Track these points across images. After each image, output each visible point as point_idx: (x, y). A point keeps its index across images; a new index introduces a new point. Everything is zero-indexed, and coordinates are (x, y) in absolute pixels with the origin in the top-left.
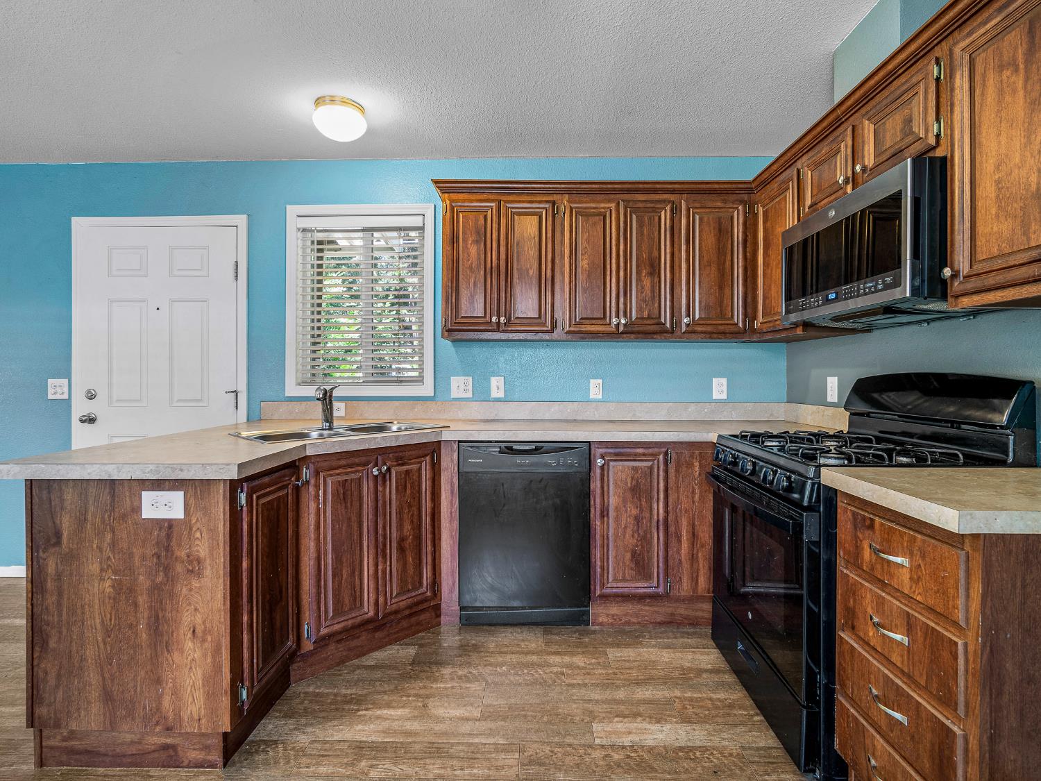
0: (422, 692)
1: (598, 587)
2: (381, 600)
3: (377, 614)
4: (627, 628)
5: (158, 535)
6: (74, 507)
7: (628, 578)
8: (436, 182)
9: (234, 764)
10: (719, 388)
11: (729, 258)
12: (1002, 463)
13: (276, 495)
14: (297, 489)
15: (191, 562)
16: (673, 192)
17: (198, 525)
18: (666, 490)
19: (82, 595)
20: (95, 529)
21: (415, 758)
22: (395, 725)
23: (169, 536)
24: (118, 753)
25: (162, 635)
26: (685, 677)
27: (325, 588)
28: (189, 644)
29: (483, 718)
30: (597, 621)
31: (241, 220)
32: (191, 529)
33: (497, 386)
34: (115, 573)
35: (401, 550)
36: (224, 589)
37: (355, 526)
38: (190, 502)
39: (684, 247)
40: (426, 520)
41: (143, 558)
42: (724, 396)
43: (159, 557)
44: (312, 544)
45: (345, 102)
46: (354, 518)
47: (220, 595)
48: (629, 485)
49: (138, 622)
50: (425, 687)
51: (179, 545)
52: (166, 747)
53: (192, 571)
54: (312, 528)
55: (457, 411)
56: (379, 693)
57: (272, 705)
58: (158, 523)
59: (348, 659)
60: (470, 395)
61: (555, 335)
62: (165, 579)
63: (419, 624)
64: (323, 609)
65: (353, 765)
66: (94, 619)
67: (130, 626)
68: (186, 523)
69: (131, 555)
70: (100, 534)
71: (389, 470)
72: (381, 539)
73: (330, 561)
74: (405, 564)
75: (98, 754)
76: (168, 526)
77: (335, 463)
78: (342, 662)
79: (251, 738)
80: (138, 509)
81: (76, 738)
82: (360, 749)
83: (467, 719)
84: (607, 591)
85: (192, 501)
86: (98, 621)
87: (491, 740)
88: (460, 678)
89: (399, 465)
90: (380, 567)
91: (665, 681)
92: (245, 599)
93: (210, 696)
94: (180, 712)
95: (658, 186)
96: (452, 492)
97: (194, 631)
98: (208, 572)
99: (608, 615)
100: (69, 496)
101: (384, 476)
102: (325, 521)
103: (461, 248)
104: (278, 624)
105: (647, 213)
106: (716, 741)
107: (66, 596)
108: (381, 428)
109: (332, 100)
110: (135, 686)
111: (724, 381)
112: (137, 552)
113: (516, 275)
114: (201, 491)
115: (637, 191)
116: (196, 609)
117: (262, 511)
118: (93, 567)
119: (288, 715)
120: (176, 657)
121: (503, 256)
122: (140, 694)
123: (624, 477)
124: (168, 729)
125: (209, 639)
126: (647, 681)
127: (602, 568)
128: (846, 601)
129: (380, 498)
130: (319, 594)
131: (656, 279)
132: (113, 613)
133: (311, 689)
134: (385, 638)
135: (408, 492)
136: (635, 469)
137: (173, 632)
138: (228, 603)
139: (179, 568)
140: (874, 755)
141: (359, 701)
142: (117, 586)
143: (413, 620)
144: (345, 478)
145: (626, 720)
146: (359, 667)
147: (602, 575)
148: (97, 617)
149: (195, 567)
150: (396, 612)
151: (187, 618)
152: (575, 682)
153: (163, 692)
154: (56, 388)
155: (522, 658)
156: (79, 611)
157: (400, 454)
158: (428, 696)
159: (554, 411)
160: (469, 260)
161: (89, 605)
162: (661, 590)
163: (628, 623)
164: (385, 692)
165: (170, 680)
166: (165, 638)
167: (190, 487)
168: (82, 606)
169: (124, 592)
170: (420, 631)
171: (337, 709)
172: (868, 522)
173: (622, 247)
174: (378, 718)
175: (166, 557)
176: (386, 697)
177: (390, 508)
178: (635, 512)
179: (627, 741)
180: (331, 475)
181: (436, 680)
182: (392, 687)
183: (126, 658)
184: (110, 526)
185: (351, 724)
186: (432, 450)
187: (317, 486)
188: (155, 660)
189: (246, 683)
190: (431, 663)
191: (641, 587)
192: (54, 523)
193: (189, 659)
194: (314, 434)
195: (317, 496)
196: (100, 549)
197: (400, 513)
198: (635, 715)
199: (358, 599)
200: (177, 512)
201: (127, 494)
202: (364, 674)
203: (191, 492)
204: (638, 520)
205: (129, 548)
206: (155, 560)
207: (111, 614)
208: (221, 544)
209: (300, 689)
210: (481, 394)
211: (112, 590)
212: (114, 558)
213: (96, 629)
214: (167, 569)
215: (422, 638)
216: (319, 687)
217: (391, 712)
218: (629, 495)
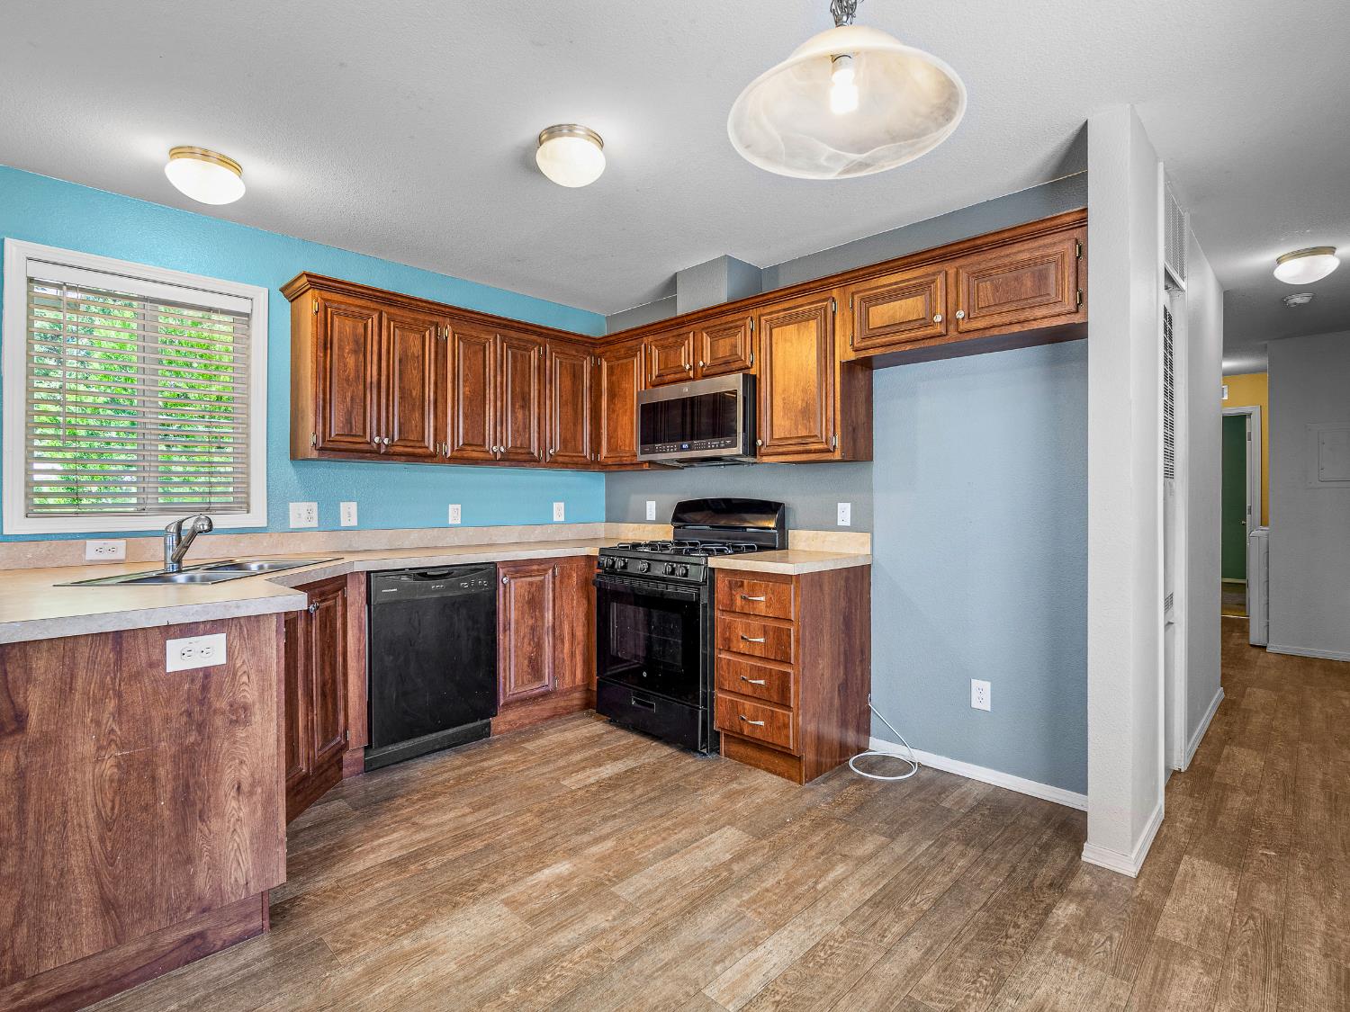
0: (397, 819)
1: (501, 697)
2: (311, 754)
3: (308, 768)
4: (523, 730)
5: (189, 689)
6: (50, 676)
7: (526, 682)
10: (558, 512)
11: (580, 400)
12: (773, 548)
15: (234, 712)
16: (540, 335)
17: (245, 668)
18: (554, 600)
19: (64, 788)
20: (89, 698)
23: (205, 688)
24: (117, 975)
25: (194, 804)
26: (593, 741)
28: (232, 804)
30: (497, 730)
32: (235, 674)
33: (349, 513)
34: (122, 747)
36: (278, 731)
38: (234, 644)
39: (548, 386)
40: (340, 661)
41: (167, 719)
42: (562, 519)
43: (189, 714)
45: (224, 161)
47: (272, 740)
48: (527, 599)
49: (157, 800)
50: (396, 816)
51: (219, 695)
52: (193, 937)
53: (237, 721)
55: (299, 544)
58: (190, 675)
60: (314, 524)
62: (199, 738)
63: (327, 780)
66: (85, 814)
67: (146, 808)
68: (229, 669)
69: (148, 721)
70: (97, 702)
72: (310, 685)
75: (80, 991)
76: (205, 676)
80: (162, 662)
81: (39, 987)
84: (509, 699)
85: (236, 643)
86: (91, 816)
89: (322, 601)
90: (310, 717)
91: (583, 747)
93: (261, 853)
94: (220, 885)
95: (529, 328)
96: (360, 628)
97: (239, 788)
98: (257, 718)
99: (505, 723)
103: (335, 357)
105: (519, 350)
106: (641, 761)
107: (33, 799)
110: (153, 879)
111: (562, 504)
112: (157, 715)
114: (248, 631)
115: (512, 328)
116: (242, 762)
118: (85, 748)
120: (215, 824)
121: (384, 372)
122: (161, 884)
123: (522, 592)
124: (203, 912)
125: (259, 790)
126: (571, 751)
127: (505, 678)
128: (723, 633)
131: (527, 413)
132: (117, 799)
135: (328, 631)
136: (531, 584)
137: (209, 797)
138: (283, 745)
139: (219, 721)
140: (744, 714)
142: (125, 763)
145: (580, 772)
147: (505, 685)
148: (90, 811)
149: (239, 715)
150: (321, 766)
151: (228, 776)
153: (195, 873)
156: (57, 812)
158: (408, 819)
159: (414, 538)
160: (345, 371)
161: (77, 801)
162: (550, 688)
163: (522, 725)
165: (206, 853)
166: (199, 806)
167: (233, 628)
168: (64, 804)
169: (134, 767)
170: (328, 789)
172: (739, 584)
173: (499, 379)
175: (201, 712)
177: (316, 650)
178: (531, 622)
179: (591, 781)
183: (138, 848)
184: (114, 690)
185: (360, 858)
188: (183, 835)
190: (376, 803)
191: (535, 688)
192: (12, 702)
193: (232, 822)
196: (98, 723)
197: (323, 654)
198: (584, 768)
200: (219, 658)
201: (142, 647)
203: (235, 632)
204: (533, 629)
205: (145, 712)
206: (184, 719)
207: (113, 801)
208: (274, 684)
210: (329, 522)
211: (116, 770)
212: (121, 730)
213: (87, 827)
214: (201, 727)
215: (336, 792)
218: (526, 607)
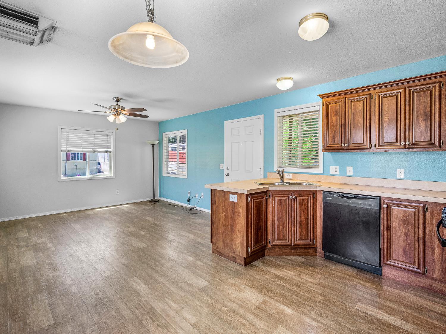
0: (301, 271)
1: (385, 260)
2: (293, 240)
3: (291, 243)
5: (232, 205)
6: (218, 196)
7: (401, 260)
8: (319, 96)
9: (247, 267)
13: (259, 200)
14: (266, 200)
15: (238, 213)
17: (240, 204)
18: (425, 224)
19: (219, 216)
20: (222, 202)
21: (291, 284)
22: (289, 275)
23: (234, 206)
24: (225, 255)
25: (233, 229)
26: (419, 309)
27: (275, 231)
28: (238, 233)
29: (317, 284)
30: (385, 275)
31: (262, 116)
32: (238, 205)
33: (349, 170)
34: (225, 212)
35: (300, 225)
37: (284, 214)
38: (238, 198)
40: (311, 217)
41: (230, 210)
44: (271, 216)
46: (284, 211)
48: (402, 218)
49: (229, 225)
50: (302, 270)
51: (236, 208)
52: (234, 257)
53: (239, 215)
54: (271, 212)
56: (288, 266)
57: (259, 259)
58: (232, 202)
59: (283, 255)
60: (338, 173)
61: (371, 150)
62: (234, 216)
63: (308, 252)
64: (274, 236)
65: (273, 278)
67: (227, 226)
68: (237, 203)
71: (296, 198)
72: (293, 220)
73: (276, 223)
74: (302, 230)
75: (222, 254)
76: (234, 203)
77: (278, 193)
78: (281, 255)
79: (252, 263)
80: (229, 198)
81: (218, 248)
82: (277, 276)
83: (312, 283)
84: (389, 262)
87: (317, 291)
88: (316, 272)
89: (300, 197)
90: (293, 229)
91: (405, 305)
92: (250, 226)
93: (242, 247)
94: (236, 249)
96: (321, 209)
97: (239, 230)
98: (242, 217)
99: (391, 274)
100: (218, 193)
101: (294, 199)
102: (275, 210)
103: (329, 118)
104: (260, 235)
106: (414, 332)
108: (300, 184)
109: (282, 79)
110: (228, 240)
112: (229, 208)
113: (352, 127)
114: (240, 196)
116: (239, 225)
117: (255, 203)
118: (221, 210)
119: (263, 262)
120: (236, 235)
121: (347, 120)
122: (229, 242)
123: (398, 214)
124: (234, 252)
125: (242, 233)
126: (396, 302)
129: (293, 206)
130: (273, 232)
132: (225, 222)
133: (270, 259)
134: (295, 253)
135: (303, 206)
136: (405, 211)
137: (235, 229)
139: (236, 214)
141: (282, 266)
142: (225, 215)
143: (306, 250)
144: (281, 198)
145: (374, 308)
146: (285, 258)
148: (222, 222)
150: (299, 245)
151: (238, 227)
152: (360, 289)
153: (233, 243)
154: (221, 166)
155: (343, 275)
157: (300, 193)
158: (302, 272)
159: (377, 182)
160: (332, 122)
162: (420, 271)
164: (290, 267)
165: (234, 241)
167: (238, 195)
168: (219, 219)
169: (226, 217)
171: (275, 266)
174: (285, 272)
175: (234, 211)
176: (289, 268)
177: (297, 210)
178: (404, 231)
179: (369, 313)
180: (277, 197)
181: (307, 270)
182: (292, 266)
183: (227, 233)
184: (224, 201)
185: (277, 270)
186: (314, 193)
187: (272, 200)
188: (232, 235)
189: (250, 247)
190: (308, 265)
191: (409, 266)
192: (215, 199)
193: (238, 237)
194: (277, 184)
195: (272, 203)
196: (222, 207)
197: (300, 212)
198: (380, 308)
199: (285, 237)
200: (236, 200)
201: (227, 194)
202: (286, 260)
204: (406, 235)
205: (227, 207)
206: (232, 211)
209: (267, 258)
210: (342, 173)
212: (225, 209)
213: (222, 225)
214: (234, 214)
215: (309, 257)
216: (272, 259)
217: (289, 272)
218: (402, 223)
